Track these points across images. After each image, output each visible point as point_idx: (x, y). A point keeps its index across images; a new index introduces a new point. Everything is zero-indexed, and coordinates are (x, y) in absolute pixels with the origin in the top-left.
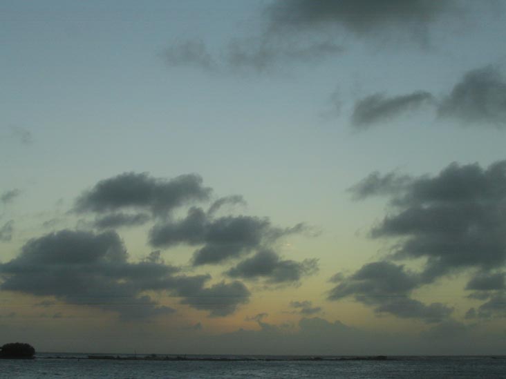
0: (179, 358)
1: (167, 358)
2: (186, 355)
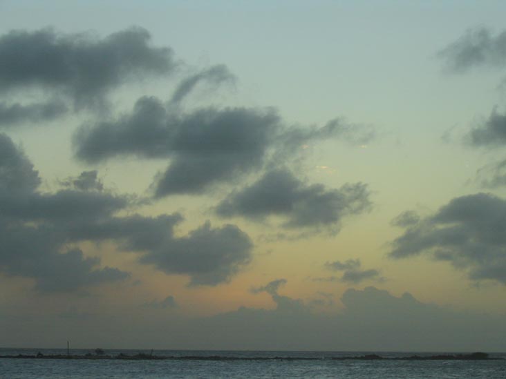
0: (142, 356)
1: (123, 356)
2: (152, 351)
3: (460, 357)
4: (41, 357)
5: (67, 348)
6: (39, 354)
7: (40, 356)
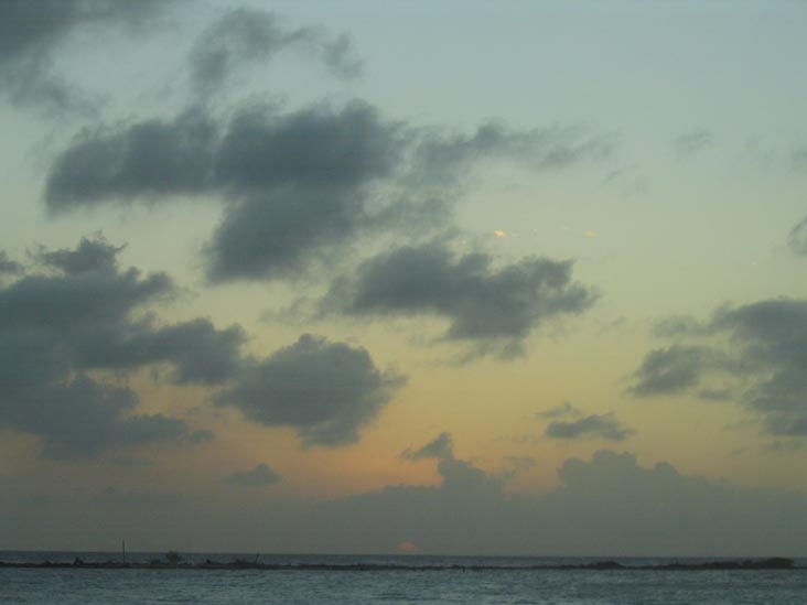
3: (748, 564)
4: (79, 567)
5: (121, 551)
6: (77, 560)
7: (79, 563)
